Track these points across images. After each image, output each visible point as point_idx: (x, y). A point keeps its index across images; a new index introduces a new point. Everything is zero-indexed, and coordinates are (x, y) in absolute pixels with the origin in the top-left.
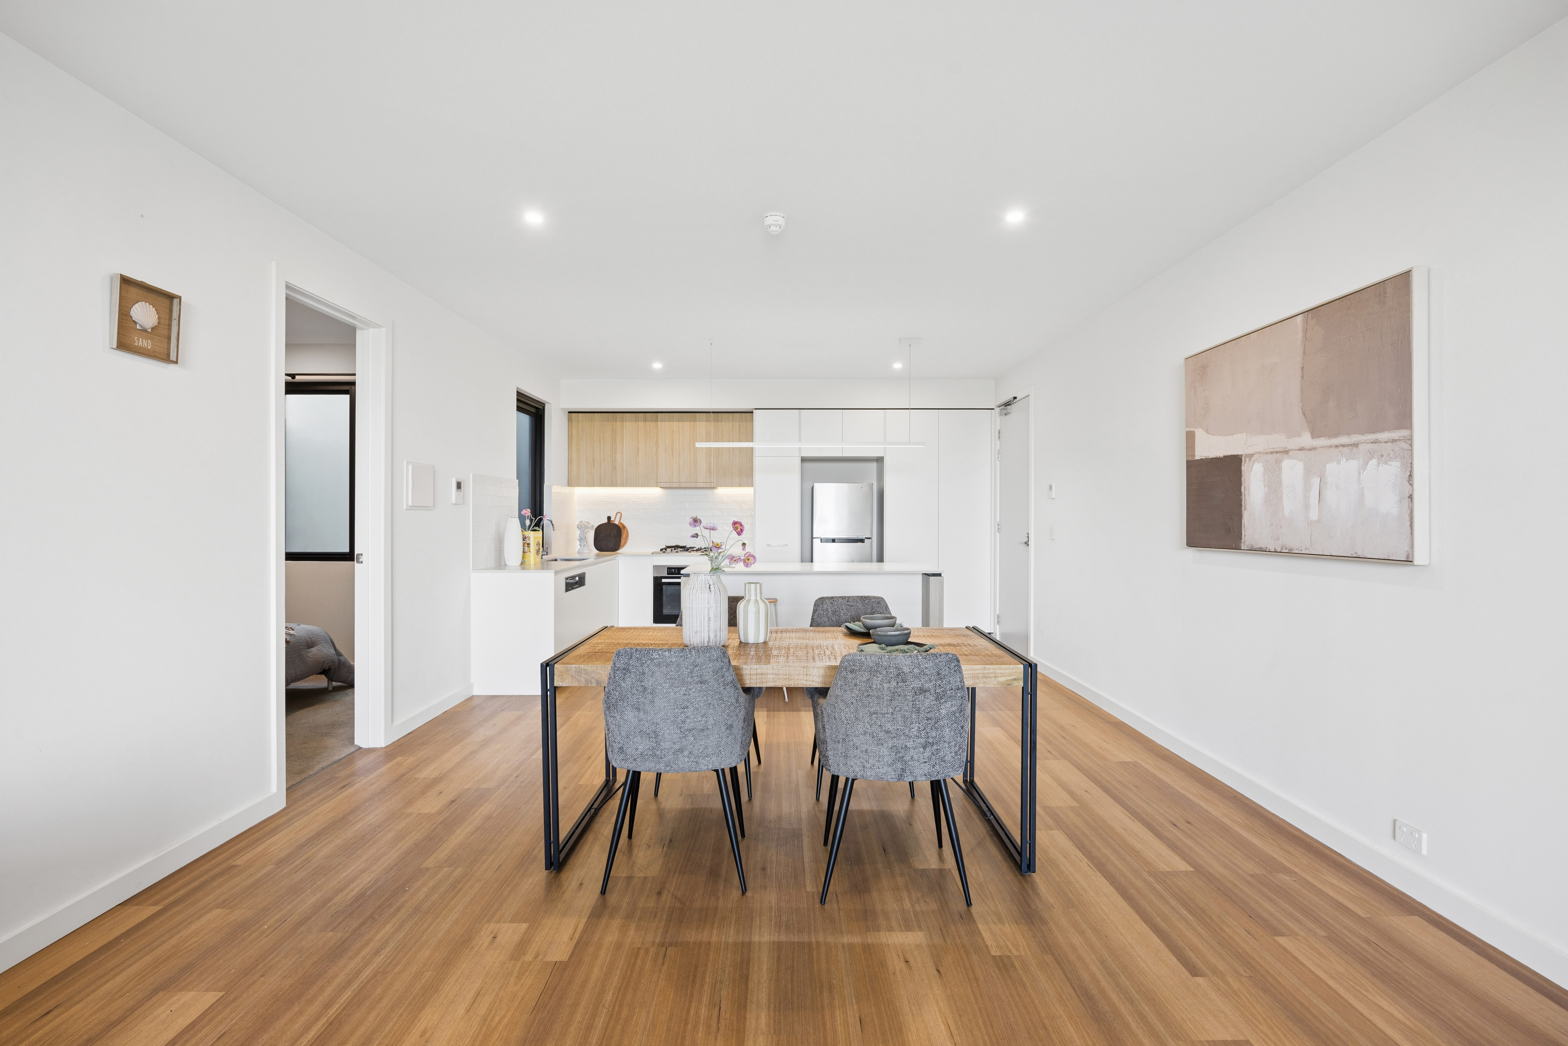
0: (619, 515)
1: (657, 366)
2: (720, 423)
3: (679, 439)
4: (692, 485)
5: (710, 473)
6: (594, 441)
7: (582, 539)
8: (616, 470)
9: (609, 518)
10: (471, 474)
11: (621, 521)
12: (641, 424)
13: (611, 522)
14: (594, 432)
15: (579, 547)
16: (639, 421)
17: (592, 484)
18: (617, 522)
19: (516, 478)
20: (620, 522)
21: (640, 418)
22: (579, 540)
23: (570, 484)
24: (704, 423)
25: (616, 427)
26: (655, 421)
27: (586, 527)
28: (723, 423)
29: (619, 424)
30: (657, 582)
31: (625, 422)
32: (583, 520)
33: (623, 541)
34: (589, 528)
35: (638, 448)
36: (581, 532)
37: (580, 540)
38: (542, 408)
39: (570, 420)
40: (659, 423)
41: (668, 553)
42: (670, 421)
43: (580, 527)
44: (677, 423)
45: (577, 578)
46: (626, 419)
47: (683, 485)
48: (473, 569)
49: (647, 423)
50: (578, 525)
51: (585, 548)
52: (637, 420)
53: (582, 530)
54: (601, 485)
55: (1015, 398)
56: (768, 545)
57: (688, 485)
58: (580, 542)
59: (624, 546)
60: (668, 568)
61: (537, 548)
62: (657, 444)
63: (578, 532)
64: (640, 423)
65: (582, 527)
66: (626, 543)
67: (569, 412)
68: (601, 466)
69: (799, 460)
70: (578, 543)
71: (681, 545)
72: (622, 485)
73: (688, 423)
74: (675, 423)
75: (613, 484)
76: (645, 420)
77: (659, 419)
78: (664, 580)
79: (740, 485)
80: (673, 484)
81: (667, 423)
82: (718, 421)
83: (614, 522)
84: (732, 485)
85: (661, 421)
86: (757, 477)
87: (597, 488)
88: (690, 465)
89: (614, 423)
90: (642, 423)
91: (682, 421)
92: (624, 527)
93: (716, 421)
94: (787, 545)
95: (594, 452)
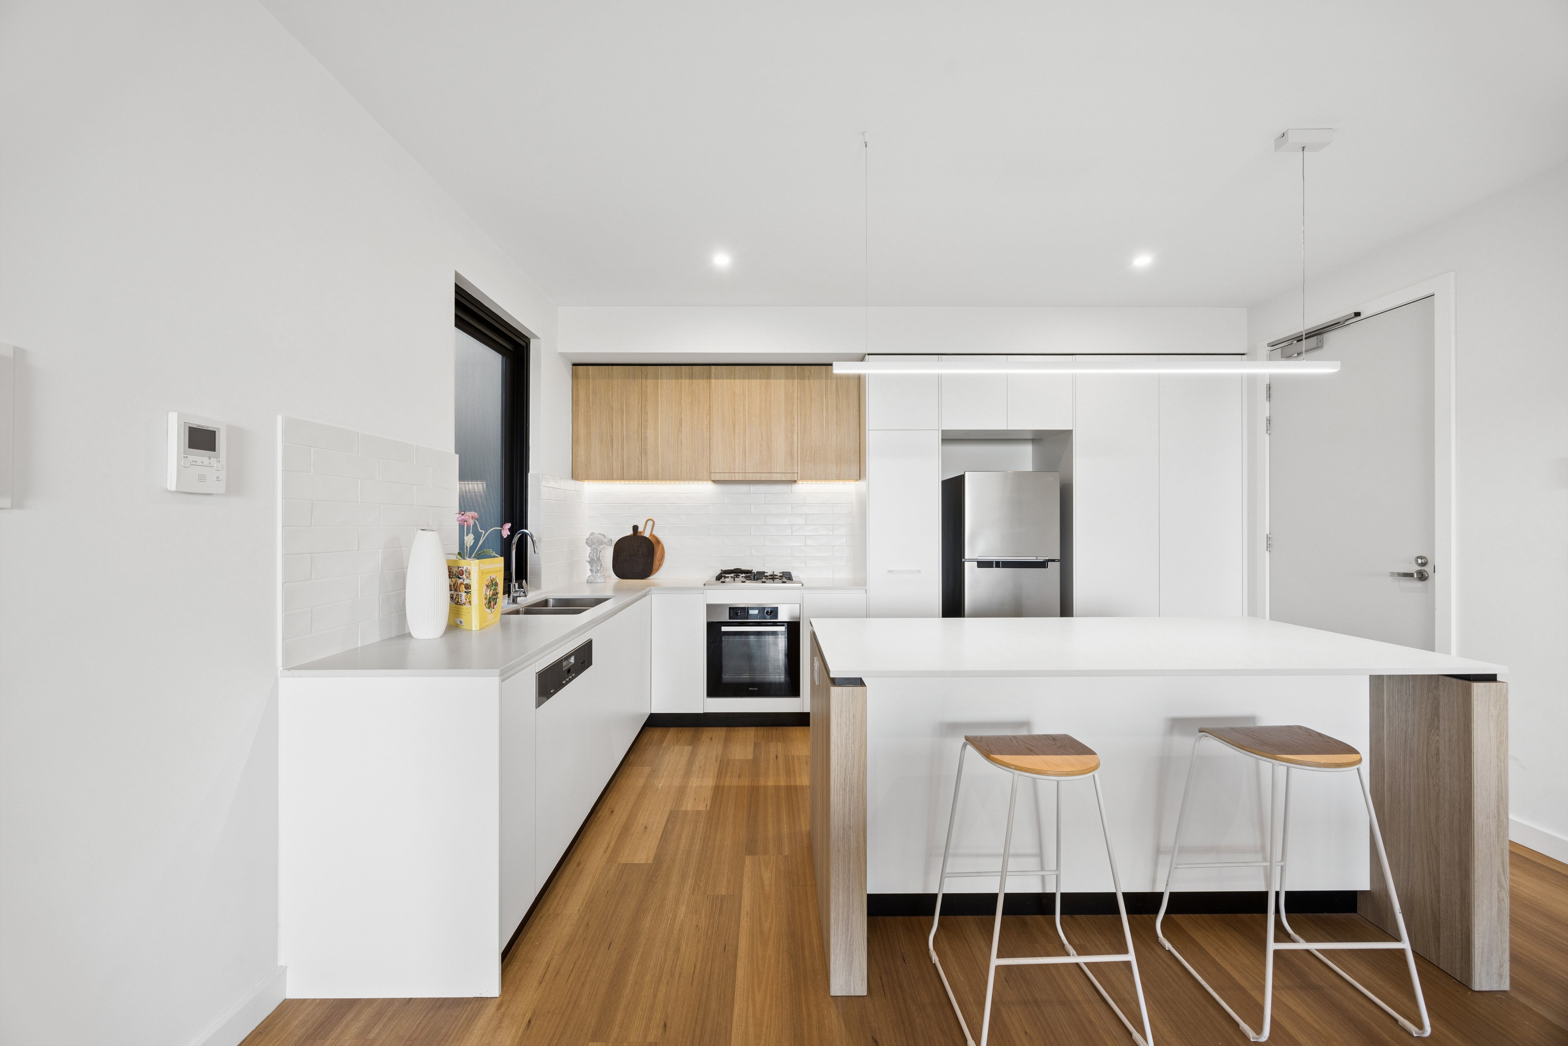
0: (650, 523)
1: (722, 260)
2: (807, 381)
3: (744, 405)
4: (764, 477)
5: (792, 458)
6: (612, 408)
7: (594, 561)
8: (646, 454)
9: (635, 528)
10: (279, 419)
11: (654, 533)
12: (685, 382)
13: (638, 534)
14: (612, 395)
15: (589, 573)
16: (682, 379)
17: (609, 476)
18: (647, 534)
19: (453, 451)
20: (651, 534)
21: (683, 373)
22: (589, 562)
23: (575, 476)
24: (783, 381)
25: (647, 387)
26: (707, 379)
27: (601, 543)
28: (812, 381)
29: (650, 382)
30: (713, 629)
31: (661, 379)
32: (596, 532)
33: (656, 563)
34: (605, 543)
35: (681, 419)
36: (593, 550)
37: (591, 562)
38: (523, 344)
39: (575, 376)
40: (713, 381)
41: (729, 582)
42: (730, 378)
43: (590, 542)
44: (741, 380)
45: (572, 660)
46: (661, 375)
47: (750, 477)
48: (288, 668)
49: (694, 381)
50: (587, 539)
51: (599, 575)
52: (678, 377)
53: (594, 546)
54: (623, 477)
55: (1357, 314)
56: (889, 571)
57: (758, 477)
58: (592, 566)
59: (658, 570)
60: (730, 609)
61: (489, 593)
62: (710, 413)
63: (588, 550)
64: (683, 380)
65: (594, 542)
66: (660, 565)
67: (574, 365)
68: (623, 448)
69: (937, 437)
70: (588, 567)
71: (743, 568)
72: (657, 478)
73: (758, 381)
74: (737, 381)
75: (642, 476)
76: (691, 377)
77: (713, 375)
78: (724, 629)
79: (839, 478)
80: (735, 476)
81: (725, 380)
82: (804, 378)
83: (642, 535)
84: (826, 478)
85: (716, 378)
86: (872, 463)
87: (618, 482)
88: (761, 446)
89: (644, 381)
90: (687, 381)
91: (749, 379)
92: (658, 542)
93: (802, 377)
94: (919, 571)
95: (612, 426)
